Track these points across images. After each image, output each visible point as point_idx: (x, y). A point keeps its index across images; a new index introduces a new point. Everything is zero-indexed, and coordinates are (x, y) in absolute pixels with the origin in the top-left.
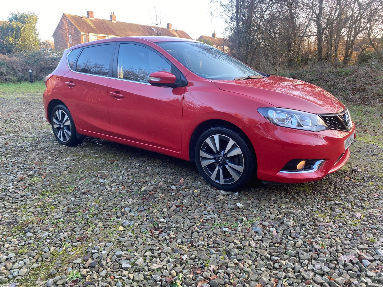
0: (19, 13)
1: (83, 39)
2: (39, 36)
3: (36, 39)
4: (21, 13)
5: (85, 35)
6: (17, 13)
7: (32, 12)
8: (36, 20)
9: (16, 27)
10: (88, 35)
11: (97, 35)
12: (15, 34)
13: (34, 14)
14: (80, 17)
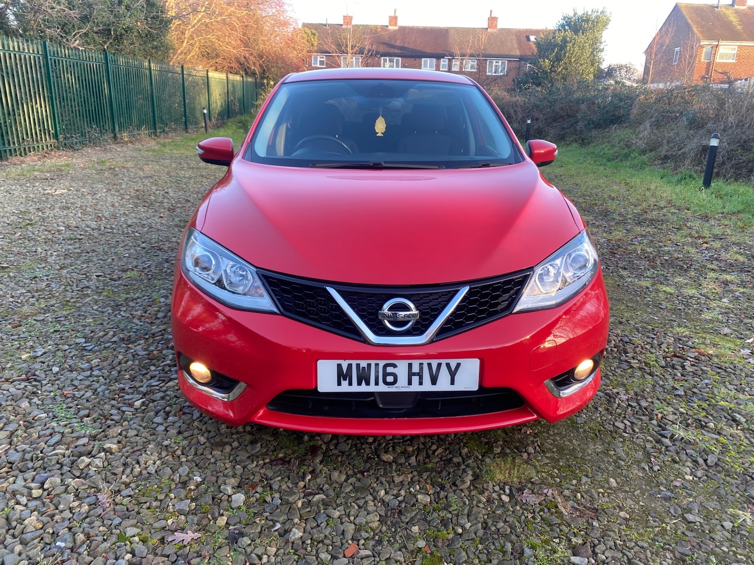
0: (575, 14)
1: (703, 55)
2: (601, 55)
3: (594, 61)
4: (580, 13)
5: (710, 47)
6: (571, 14)
7: (600, 10)
8: (605, 24)
9: (561, 41)
10: (717, 46)
11: (738, 43)
12: (557, 52)
13: (602, 12)
14: (713, 7)
